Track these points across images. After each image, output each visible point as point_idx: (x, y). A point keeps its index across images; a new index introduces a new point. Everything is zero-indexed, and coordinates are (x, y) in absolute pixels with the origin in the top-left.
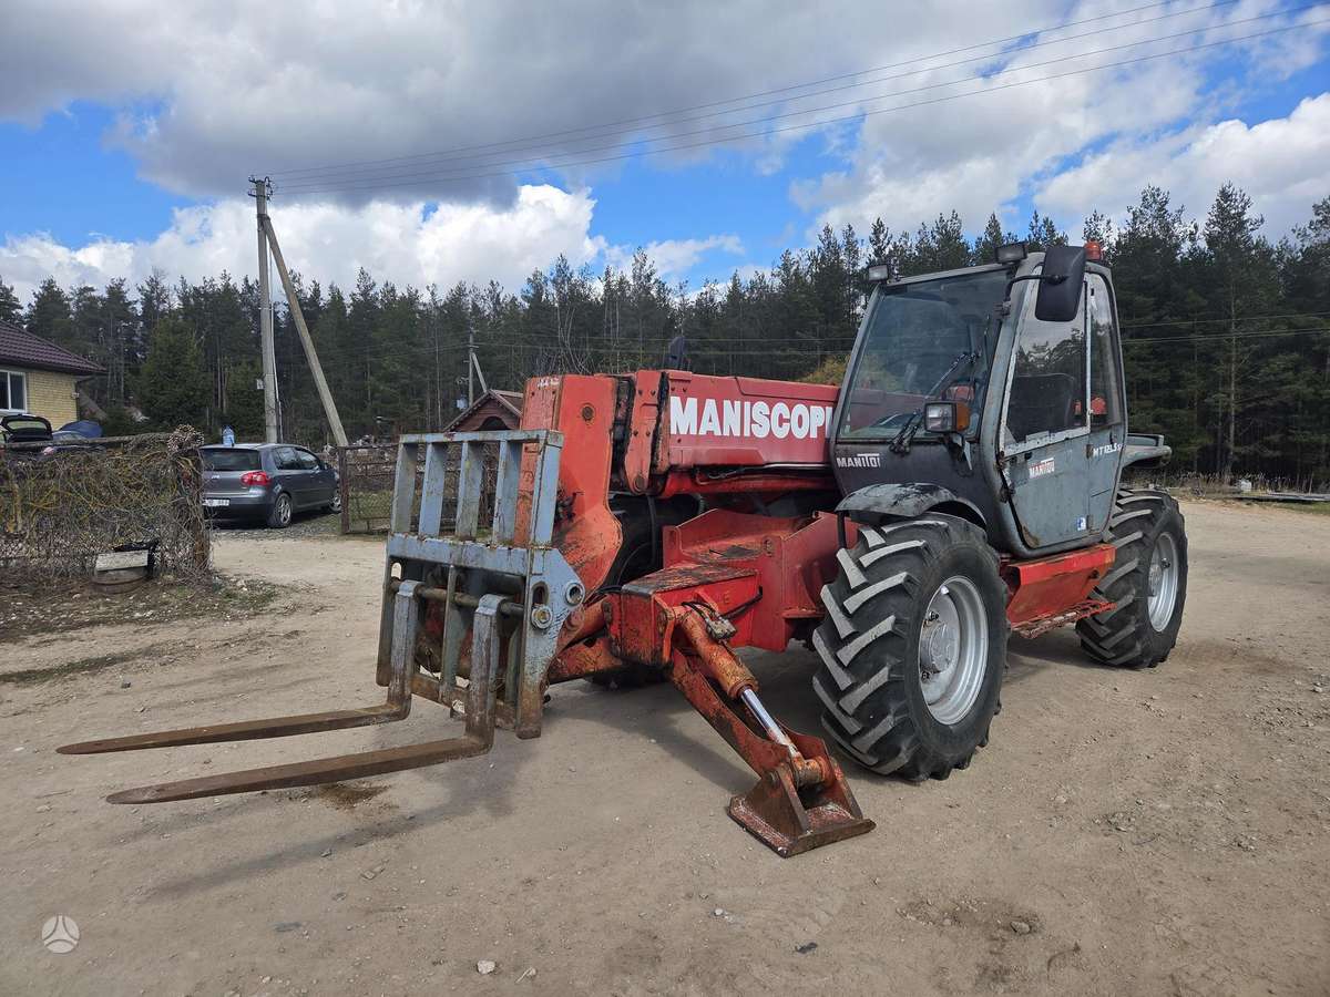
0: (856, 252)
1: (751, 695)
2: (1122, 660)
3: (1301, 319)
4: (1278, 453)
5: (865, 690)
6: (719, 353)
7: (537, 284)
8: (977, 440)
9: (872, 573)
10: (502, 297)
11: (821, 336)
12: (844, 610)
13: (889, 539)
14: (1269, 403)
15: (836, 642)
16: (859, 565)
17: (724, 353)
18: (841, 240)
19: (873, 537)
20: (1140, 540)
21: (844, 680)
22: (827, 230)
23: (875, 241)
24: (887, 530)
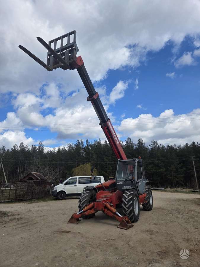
0: (83, 144)
1: (117, 213)
2: (148, 209)
3: (152, 159)
4: (152, 181)
5: (130, 210)
6: (56, 162)
7: (15, 147)
8: (134, 180)
9: (128, 196)
10: (5, 149)
11: (77, 160)
12: (126, 201)
13: (129, 192)
14: (150, 173)
15: (125, 205)
16: (127, 195)
17: (57, 163)
18: (80, 143)
19: (127, 192)
20: (148, 193)
21: (127, 210)
22: (78, 140)
23: (87, 143)
24: (129, 191)
